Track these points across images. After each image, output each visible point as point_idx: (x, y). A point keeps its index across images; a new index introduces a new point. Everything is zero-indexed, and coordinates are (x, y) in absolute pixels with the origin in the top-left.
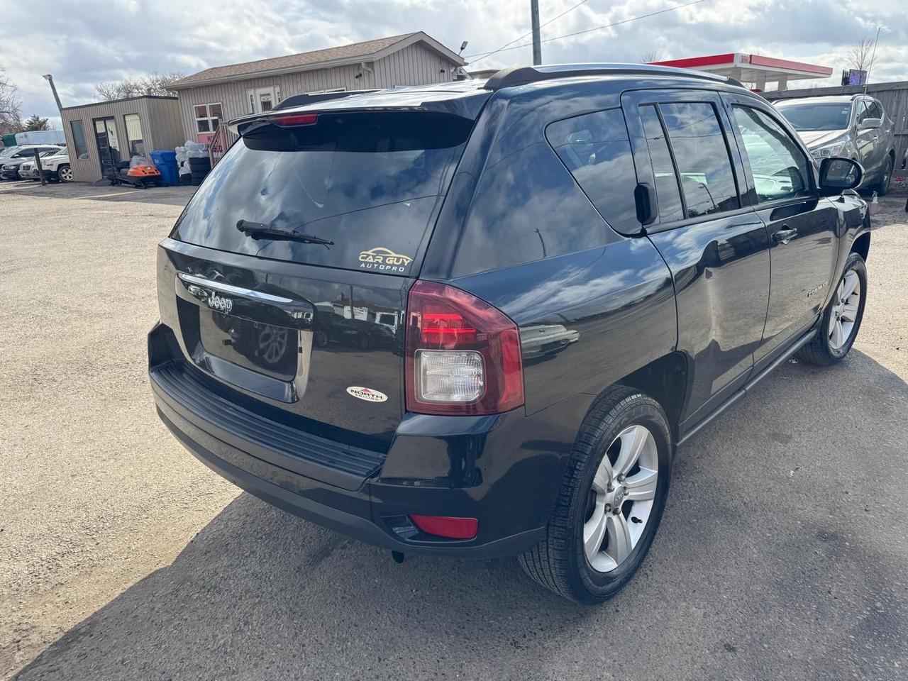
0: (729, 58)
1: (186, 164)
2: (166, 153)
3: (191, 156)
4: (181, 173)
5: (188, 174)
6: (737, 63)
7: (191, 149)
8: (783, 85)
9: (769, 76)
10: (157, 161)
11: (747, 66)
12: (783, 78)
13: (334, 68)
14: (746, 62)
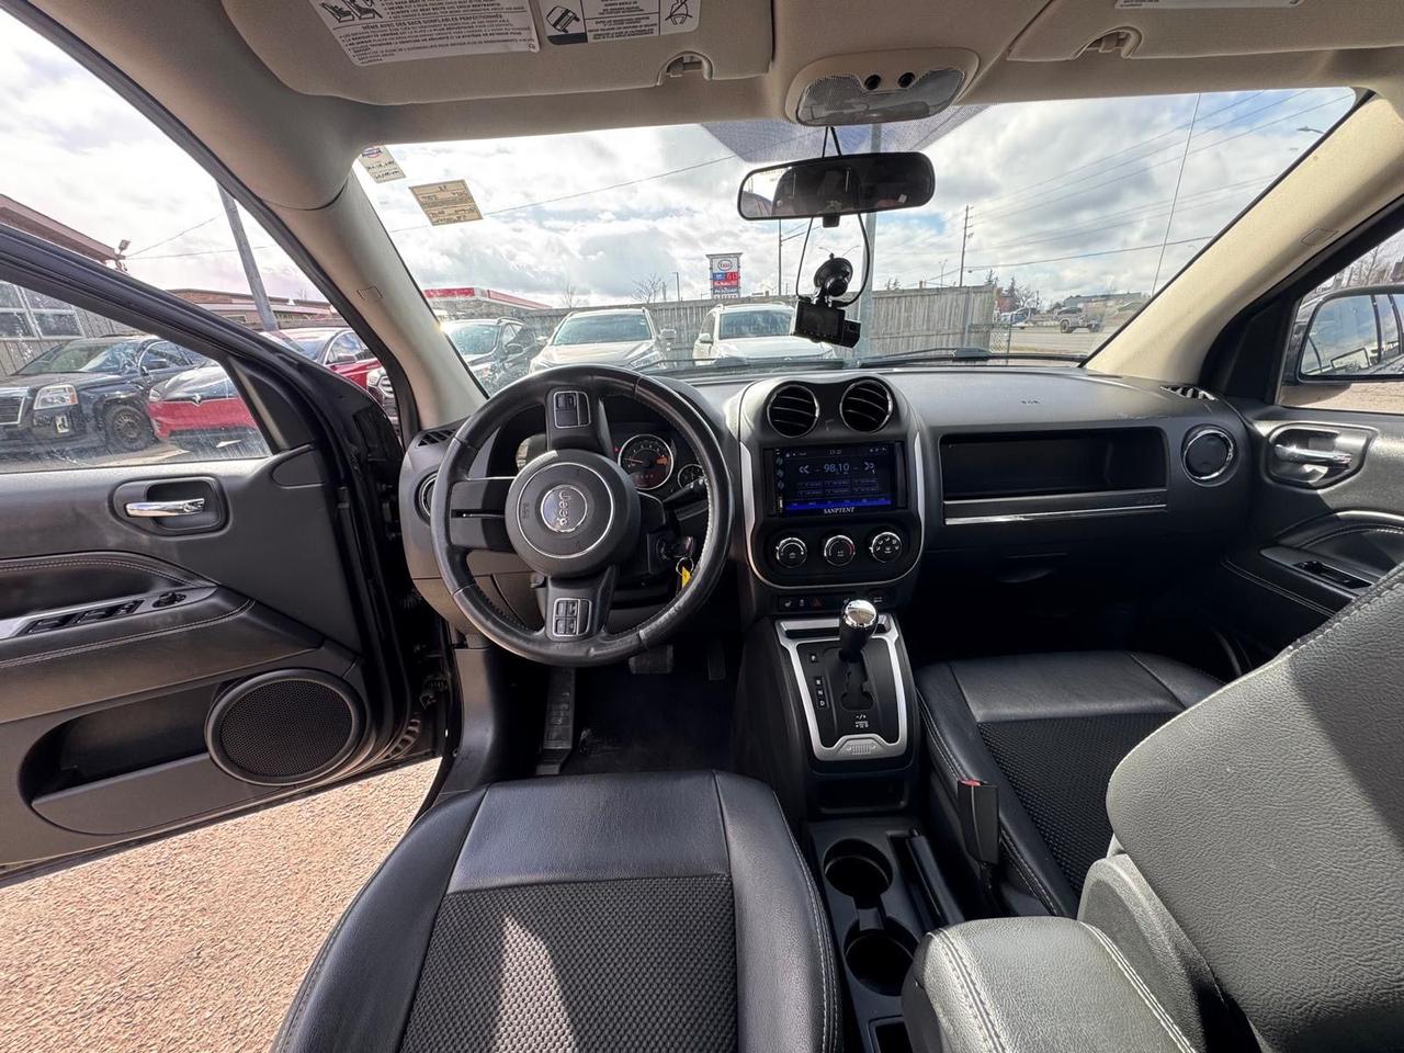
6: (478, 296)
14: (485, 296)
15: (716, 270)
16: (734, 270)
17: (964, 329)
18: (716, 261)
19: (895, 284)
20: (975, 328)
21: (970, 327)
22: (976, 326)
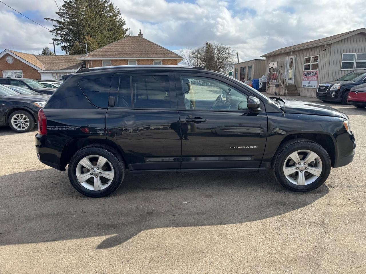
1: (262, 84)
2: (256, 80)
3: (263, 81)
4: (259, 87)
5: (261, 88)
7: (264, 78)
10: (253, 83)
13: (316, 47)
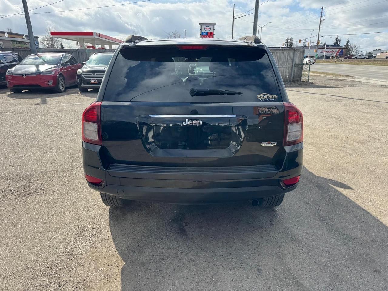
0: (91, 34)
6: (95, 36)
8: (110, 46)
9: (106, 43)
11: (99, 38)
12: (110, 44)
14: (98, 36)
15: (203, 31)
16: (211, 31)
17: (292, 65)
18: (203, 27)
19: (291, 40)
20: (296, 65)
21: (294, 65)
22: (297, 65)
